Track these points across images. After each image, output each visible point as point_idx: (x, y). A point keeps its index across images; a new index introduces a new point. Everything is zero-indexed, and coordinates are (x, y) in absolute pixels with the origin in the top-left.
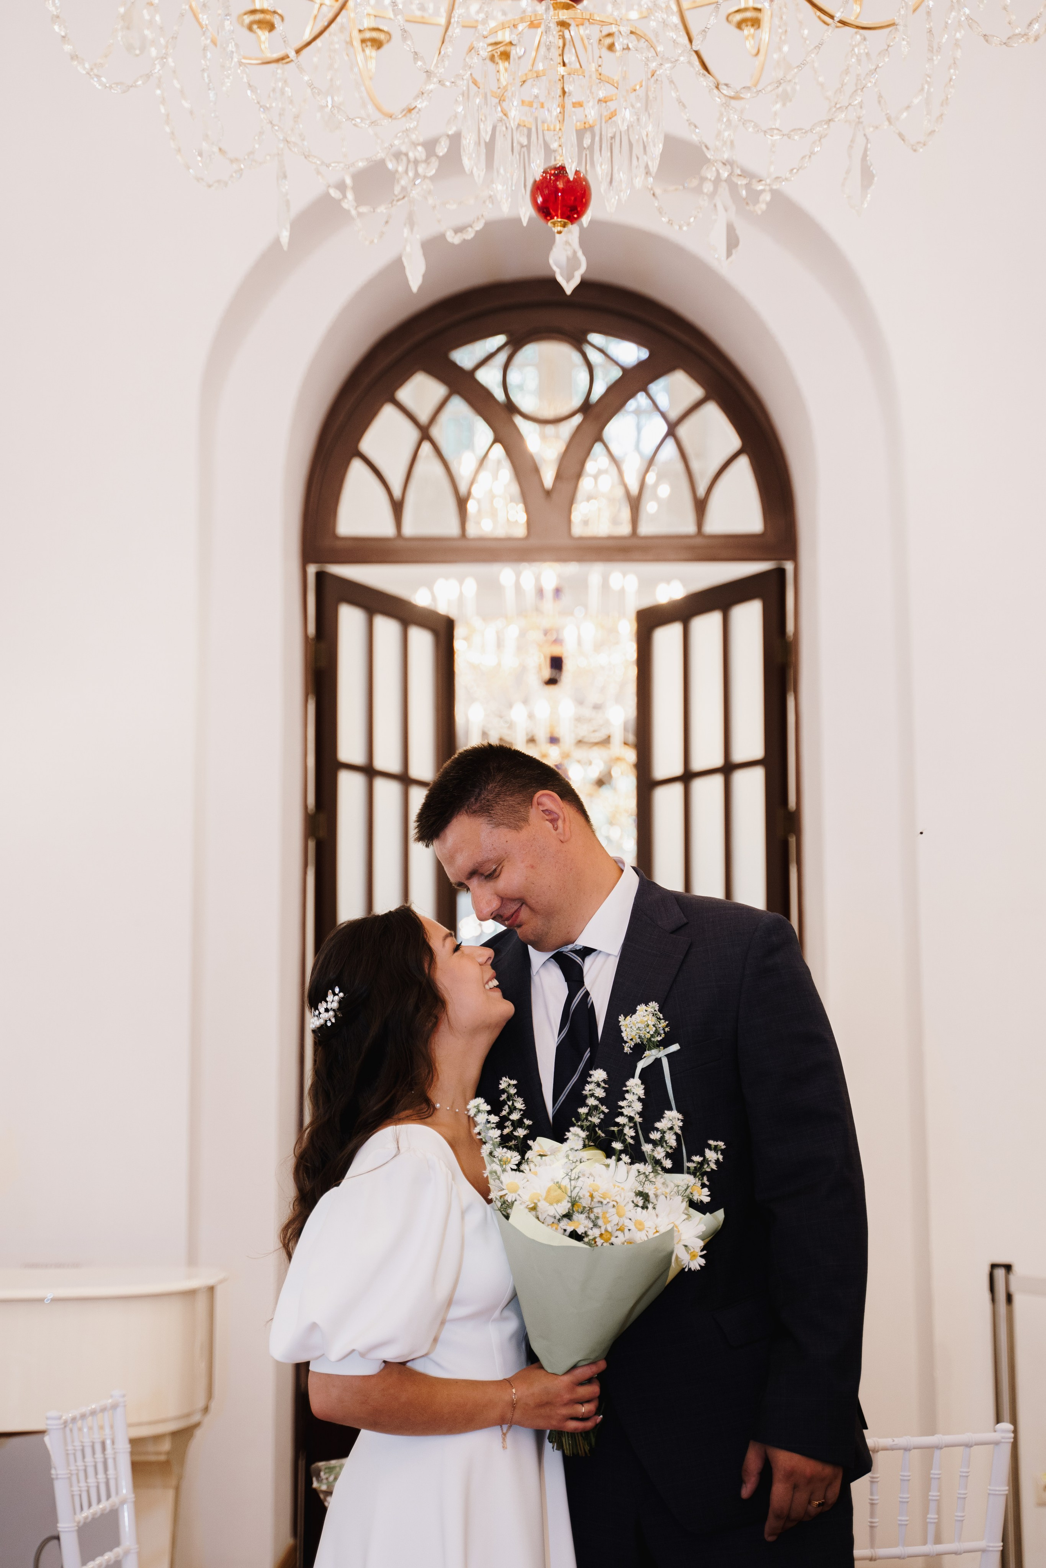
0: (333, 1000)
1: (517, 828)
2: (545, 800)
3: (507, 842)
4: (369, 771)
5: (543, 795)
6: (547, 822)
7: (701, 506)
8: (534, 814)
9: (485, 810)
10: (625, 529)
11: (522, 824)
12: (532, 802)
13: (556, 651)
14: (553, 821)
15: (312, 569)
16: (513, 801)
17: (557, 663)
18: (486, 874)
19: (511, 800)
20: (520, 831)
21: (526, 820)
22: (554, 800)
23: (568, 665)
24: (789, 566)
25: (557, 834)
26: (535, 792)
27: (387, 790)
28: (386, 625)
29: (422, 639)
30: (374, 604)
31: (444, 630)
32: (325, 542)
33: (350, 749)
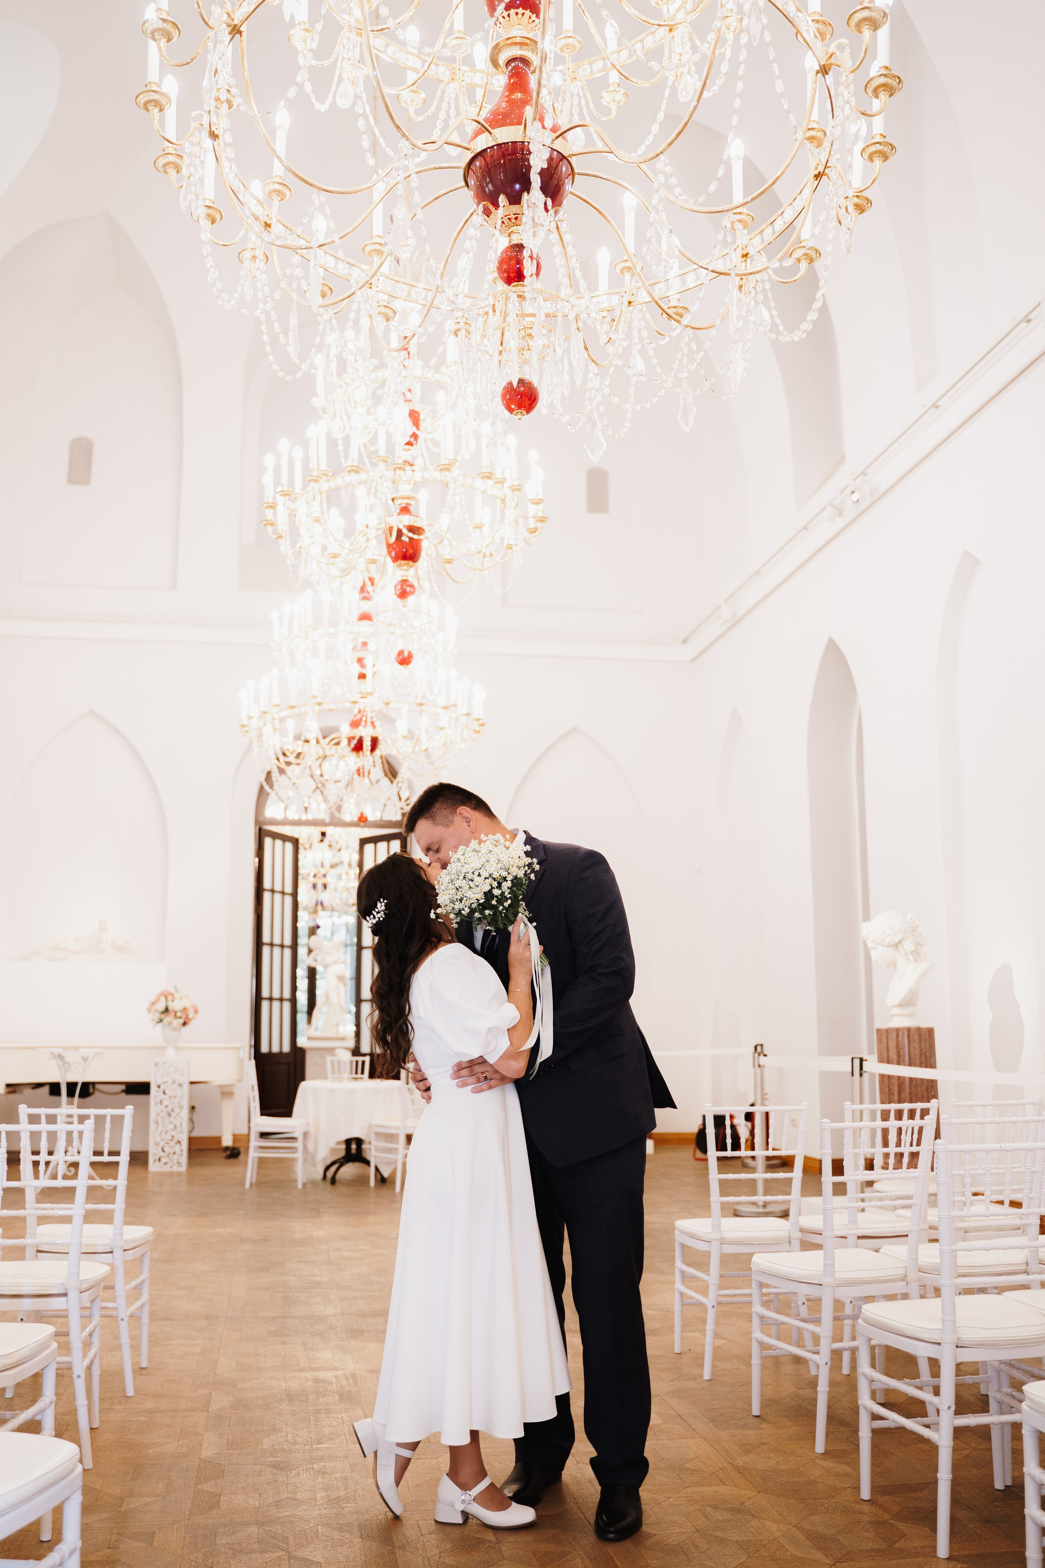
0: (381, 906)
1: (447, 826)
2: (463, 811)
3: (441, 833)
4: (272, 891)
5: (462, 809)
6: (464, 823)
8: (457, 819)
9: (432, 818)
11: (450, 824)
12: (455, 813)
14: (468, 822)
15: (257, 827)
16: (447, 812)
18: (434, 849)
19: (445, 812)
21: (452, 822)
22: (468, 812)
25: (470, 829)
26: (457, 808)
27: (278, 897)
28: (279, 843)
29: (289, 846)
30: (275, 836)
31: (296, 842)
32: (261, 819)
33: (267, 884)
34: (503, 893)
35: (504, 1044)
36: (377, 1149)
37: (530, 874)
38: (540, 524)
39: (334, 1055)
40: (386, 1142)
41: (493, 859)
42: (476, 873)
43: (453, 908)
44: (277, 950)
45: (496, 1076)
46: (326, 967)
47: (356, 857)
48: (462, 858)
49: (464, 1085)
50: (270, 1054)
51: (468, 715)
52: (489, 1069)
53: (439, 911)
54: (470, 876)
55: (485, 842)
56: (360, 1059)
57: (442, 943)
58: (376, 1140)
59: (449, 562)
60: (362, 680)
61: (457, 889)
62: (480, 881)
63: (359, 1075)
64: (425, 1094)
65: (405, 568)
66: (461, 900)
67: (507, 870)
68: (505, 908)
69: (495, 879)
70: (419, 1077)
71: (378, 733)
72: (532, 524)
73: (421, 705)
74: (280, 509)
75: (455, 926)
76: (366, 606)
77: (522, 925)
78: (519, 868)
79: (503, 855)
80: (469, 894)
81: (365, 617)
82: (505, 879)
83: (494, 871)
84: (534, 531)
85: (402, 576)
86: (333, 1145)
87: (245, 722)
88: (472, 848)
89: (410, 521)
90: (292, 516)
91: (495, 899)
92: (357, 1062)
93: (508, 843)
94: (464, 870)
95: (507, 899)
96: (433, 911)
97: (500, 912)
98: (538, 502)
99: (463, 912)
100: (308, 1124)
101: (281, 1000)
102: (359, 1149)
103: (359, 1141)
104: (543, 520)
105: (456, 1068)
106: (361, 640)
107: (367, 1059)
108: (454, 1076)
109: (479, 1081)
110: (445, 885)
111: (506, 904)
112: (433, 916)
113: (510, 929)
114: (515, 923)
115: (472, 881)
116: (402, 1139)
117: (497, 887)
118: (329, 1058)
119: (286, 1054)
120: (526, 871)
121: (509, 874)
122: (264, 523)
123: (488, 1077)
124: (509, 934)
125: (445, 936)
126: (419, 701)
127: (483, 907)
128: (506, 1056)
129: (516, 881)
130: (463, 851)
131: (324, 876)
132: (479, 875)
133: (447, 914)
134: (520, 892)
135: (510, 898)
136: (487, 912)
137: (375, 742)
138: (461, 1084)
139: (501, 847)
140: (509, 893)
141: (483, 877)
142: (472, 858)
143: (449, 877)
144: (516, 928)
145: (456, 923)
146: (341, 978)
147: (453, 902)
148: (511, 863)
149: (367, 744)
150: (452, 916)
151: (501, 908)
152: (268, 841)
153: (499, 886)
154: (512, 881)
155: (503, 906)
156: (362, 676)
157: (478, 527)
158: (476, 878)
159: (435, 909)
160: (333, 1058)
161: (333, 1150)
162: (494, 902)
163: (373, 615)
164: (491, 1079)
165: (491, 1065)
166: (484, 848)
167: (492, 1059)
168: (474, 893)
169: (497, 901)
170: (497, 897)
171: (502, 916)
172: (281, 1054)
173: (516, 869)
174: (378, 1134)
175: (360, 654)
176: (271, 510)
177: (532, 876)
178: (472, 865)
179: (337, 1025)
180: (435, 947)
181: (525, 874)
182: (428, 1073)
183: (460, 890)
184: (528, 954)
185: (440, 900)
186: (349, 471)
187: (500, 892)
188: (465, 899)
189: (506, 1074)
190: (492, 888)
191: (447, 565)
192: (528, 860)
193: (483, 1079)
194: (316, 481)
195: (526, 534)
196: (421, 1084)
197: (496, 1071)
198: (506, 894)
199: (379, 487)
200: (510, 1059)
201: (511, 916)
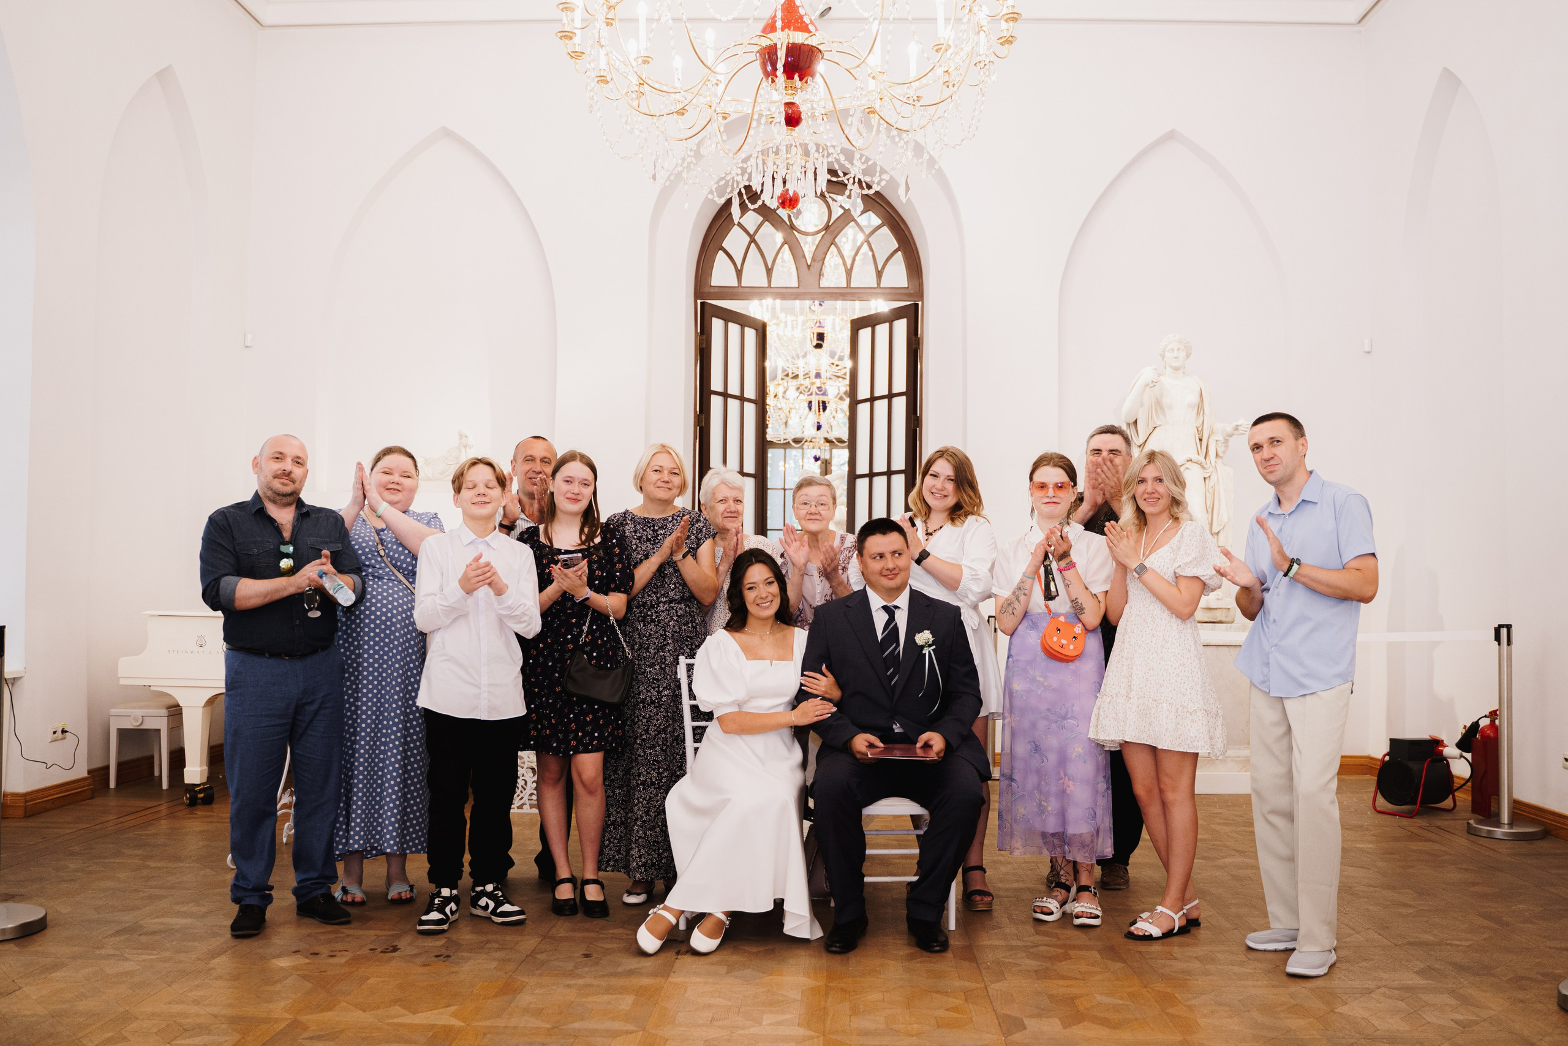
4: (725, 395)
7: (879, 274)
10: (843, 284)
13: (821, 330)
15: (699, 302)
17: (821, 337)
23: (827, 338)
24: (920, 303)
27: (734, 404)
28: (734, 327)
29: (751, 334)
30: (728, 317)
31: (761, 329)
32: (704, 289)
33: (716, 385)
152: (716, 324)
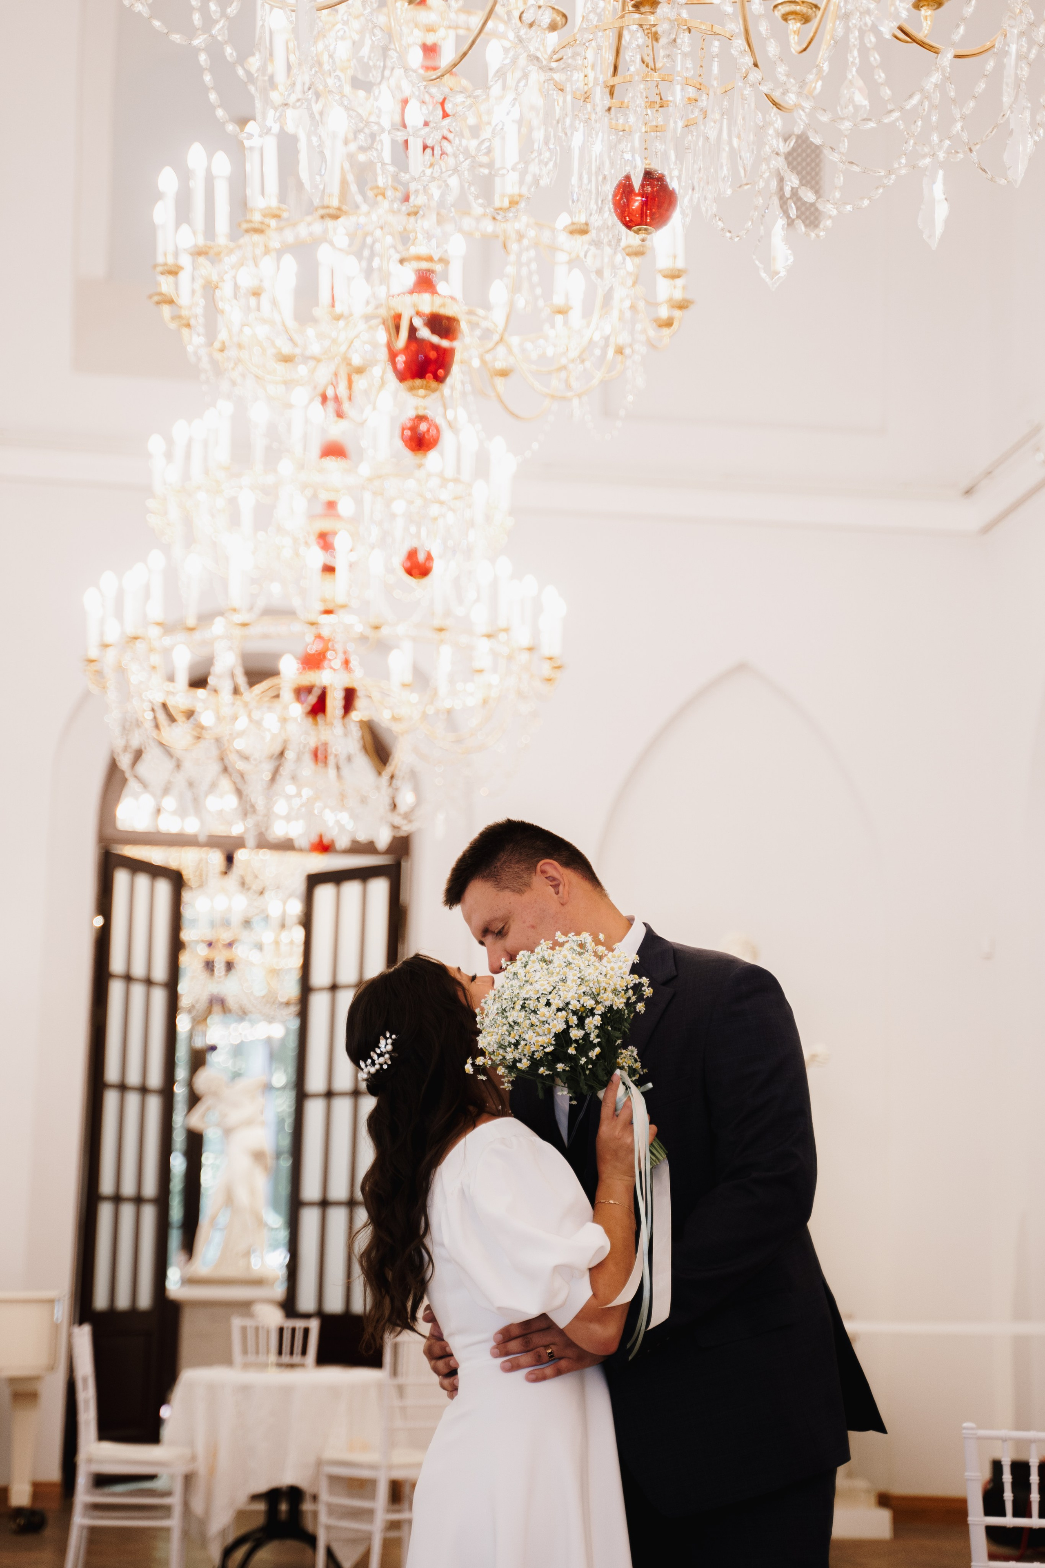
0: (385, 1045)
1: (520, 892)
2: (548, 868)
3: (510, 903)
4: (127, 978)
5: (545, 864)
6: (550, 887)
8: (538, 881)
9: (493, 876)
11: (525, 889)
12: (536, 871)
14: (556, 886)
16: (518, 868)
18: (496, 931)
19: (516, 868)
20: (522, 895)
21: (528, 885)
22: (555, 868)
25: (559, 898)
26: (538, 862)
27: (138, 990)
28: (142, 881)
29: (163, 888)
30: (136, 866)
31: (177, 880)
32: (109, 832)
33: (117, 964)
34: (587, 1035)
35: (583, 1293)
36: (332, 1510)
37: (636, 1003)
38: (677, 313)
39: (250, 1315)
40: (351, 1495)
41: (572, 976)
42: (543, 1001)
43: (504, 1058)
44: (133, 1099)
45: (569, 1352)
46: (228, 1132)
47: (296, 908)
48: (521, 972)
49: (513, 1367)
50: (112, 1313)
51: (530, 649)
52: (557, 1339)
53: (480, 1061)
54: (531, 1004)
55: (562, 945)
56: (300, 1324)
57: (485, 1116)
58: (331, 1492)
59: (504, 373)
60: (328, 576)
61: (510, 1026)
62: (547, 1014)
63: (297, 1359)
64: (446, 1382)
65: (422, 392)
66: (516, 1045)
67: (595, 997)
68: (590, 1059)
69: (575, 1013)
70: (437, 1351)
71: (357, 678)
72: (664, 312)
73: (441, 630)
74: (184, 277)
75: (507, 1086)
76: (337, 431)
77: (621, 1089)
78: (615, 992)
79: (591, 970)
80: (529, 1035)
81: (334, 451)
82: (591, 1012)
83: (573, 998)
84: (669, 323)
85: (417, 408)
86: (241, 1500)
87: (93, 653)
88: (540, 957)
89: (432, 304)
90: (210, 288)
91: (574, 1045)
92: (294, 1330)
93: (601, 949)
94: (523, 995)
95: (594, 1046)
96: (470, 1061)
97: (583, 1067)
98: (674, 275)
99: (518, 1065)
100: (193, 1458)
101: (138, 1200)
102: (296, 1513)
103: (294, 1494)
104: (682, 305)
105: (500, 1337)
106: (325, 497)
107: (314, 1325)
108: (497, 1351)
109: (539, 1361)
110: (491, 1017)
111: (594, 1053)
112: (469, 1068)
113: (601, 1094)
114: (609, 1086)
115: (535, 1012)
116: (383, 1492)
117: (577, 1025)
118: (237, 1322)
119: (144, 1314)
120: (629, 998)
121: (597, 1003)
122: (156, 298)
123: (556, 1354)
124: (597, 1104)
125: (490, 1104)
126: (437, 623)
127: (551, 1059)
128: (587, 1315)
129: (611, 1016)
130: (524, 960)
131: (230, 945)
132: (548, 1004)
133: (494, 1067)
134: (618, 1034)
135: (599, 1044)
136: (560, 1067)
137: (350, 696)
138: (508, 1365)
139: (589, 956)
140: (598, 1036)
141: (554, 1007)
142: (538, 975)
143: (498, 1005)
144: (610, 1094)
145: (509, 1082)
146: (258, 1156)
147: (501, 1046)
148: (603, 985)
149: (335, 702)
150: (501, 1071)
151: (583, 1060)
152: (121, 877)
153: (581, 1025)
154: (603, 1015)
155: (587, 1057)
156: (329, 569)
157: (562, 311)
158: (543, 1010)
159: (474, 1059)
160: (249, 1323)
161: (241, 1515)
162: (571, 1051)
163: (350, 447)
164: (561, 1358)
165: (561, 1332)
166: (559, 956)
167: (562, 1320)
168: (539, 1035)
169: (576, 1049)
170: (576, 1041)
171: (585, 1074)
172: (133, 1312)
173: (611, 996)
174: (334, 1480)
175: (325, 525)
176: (171, 279)
177: (640, 1007)
178: (537, 986)
179: (247, 1254)
180: (472, 1123)
181: (627, 1004)
182: (455, 1343)
183: (516, 1027)
184: (629, 1140)
185: (482, 1042)
186: (322, 217)
187: (582, 1033)
188: (523, 1043)
189: (584, 1346)
190: (569, 1027)
191: (499, 382)
192: (635, 979)
193: (546, 1358)
194: (259, 231)
195: (652, 333)
196: (441, 1364)
197: (570, 1344)
198: (592, 1036)
199: (377, 246)
200: (591, 1320)
201: (601, 1073)
